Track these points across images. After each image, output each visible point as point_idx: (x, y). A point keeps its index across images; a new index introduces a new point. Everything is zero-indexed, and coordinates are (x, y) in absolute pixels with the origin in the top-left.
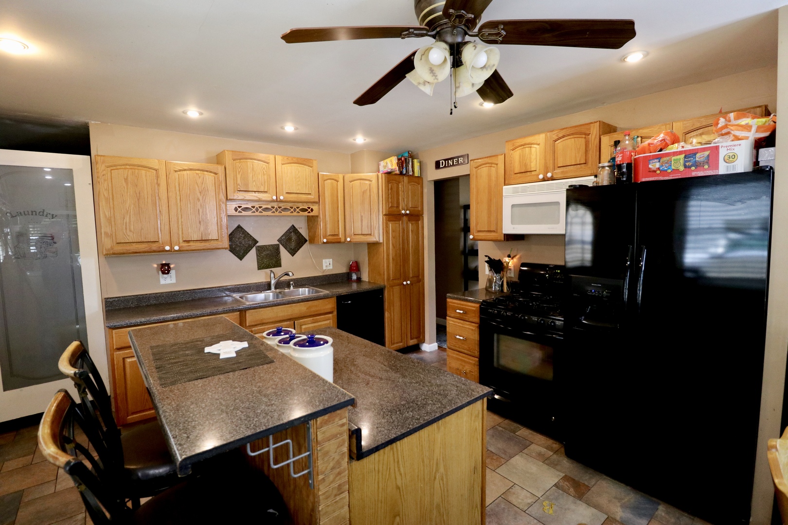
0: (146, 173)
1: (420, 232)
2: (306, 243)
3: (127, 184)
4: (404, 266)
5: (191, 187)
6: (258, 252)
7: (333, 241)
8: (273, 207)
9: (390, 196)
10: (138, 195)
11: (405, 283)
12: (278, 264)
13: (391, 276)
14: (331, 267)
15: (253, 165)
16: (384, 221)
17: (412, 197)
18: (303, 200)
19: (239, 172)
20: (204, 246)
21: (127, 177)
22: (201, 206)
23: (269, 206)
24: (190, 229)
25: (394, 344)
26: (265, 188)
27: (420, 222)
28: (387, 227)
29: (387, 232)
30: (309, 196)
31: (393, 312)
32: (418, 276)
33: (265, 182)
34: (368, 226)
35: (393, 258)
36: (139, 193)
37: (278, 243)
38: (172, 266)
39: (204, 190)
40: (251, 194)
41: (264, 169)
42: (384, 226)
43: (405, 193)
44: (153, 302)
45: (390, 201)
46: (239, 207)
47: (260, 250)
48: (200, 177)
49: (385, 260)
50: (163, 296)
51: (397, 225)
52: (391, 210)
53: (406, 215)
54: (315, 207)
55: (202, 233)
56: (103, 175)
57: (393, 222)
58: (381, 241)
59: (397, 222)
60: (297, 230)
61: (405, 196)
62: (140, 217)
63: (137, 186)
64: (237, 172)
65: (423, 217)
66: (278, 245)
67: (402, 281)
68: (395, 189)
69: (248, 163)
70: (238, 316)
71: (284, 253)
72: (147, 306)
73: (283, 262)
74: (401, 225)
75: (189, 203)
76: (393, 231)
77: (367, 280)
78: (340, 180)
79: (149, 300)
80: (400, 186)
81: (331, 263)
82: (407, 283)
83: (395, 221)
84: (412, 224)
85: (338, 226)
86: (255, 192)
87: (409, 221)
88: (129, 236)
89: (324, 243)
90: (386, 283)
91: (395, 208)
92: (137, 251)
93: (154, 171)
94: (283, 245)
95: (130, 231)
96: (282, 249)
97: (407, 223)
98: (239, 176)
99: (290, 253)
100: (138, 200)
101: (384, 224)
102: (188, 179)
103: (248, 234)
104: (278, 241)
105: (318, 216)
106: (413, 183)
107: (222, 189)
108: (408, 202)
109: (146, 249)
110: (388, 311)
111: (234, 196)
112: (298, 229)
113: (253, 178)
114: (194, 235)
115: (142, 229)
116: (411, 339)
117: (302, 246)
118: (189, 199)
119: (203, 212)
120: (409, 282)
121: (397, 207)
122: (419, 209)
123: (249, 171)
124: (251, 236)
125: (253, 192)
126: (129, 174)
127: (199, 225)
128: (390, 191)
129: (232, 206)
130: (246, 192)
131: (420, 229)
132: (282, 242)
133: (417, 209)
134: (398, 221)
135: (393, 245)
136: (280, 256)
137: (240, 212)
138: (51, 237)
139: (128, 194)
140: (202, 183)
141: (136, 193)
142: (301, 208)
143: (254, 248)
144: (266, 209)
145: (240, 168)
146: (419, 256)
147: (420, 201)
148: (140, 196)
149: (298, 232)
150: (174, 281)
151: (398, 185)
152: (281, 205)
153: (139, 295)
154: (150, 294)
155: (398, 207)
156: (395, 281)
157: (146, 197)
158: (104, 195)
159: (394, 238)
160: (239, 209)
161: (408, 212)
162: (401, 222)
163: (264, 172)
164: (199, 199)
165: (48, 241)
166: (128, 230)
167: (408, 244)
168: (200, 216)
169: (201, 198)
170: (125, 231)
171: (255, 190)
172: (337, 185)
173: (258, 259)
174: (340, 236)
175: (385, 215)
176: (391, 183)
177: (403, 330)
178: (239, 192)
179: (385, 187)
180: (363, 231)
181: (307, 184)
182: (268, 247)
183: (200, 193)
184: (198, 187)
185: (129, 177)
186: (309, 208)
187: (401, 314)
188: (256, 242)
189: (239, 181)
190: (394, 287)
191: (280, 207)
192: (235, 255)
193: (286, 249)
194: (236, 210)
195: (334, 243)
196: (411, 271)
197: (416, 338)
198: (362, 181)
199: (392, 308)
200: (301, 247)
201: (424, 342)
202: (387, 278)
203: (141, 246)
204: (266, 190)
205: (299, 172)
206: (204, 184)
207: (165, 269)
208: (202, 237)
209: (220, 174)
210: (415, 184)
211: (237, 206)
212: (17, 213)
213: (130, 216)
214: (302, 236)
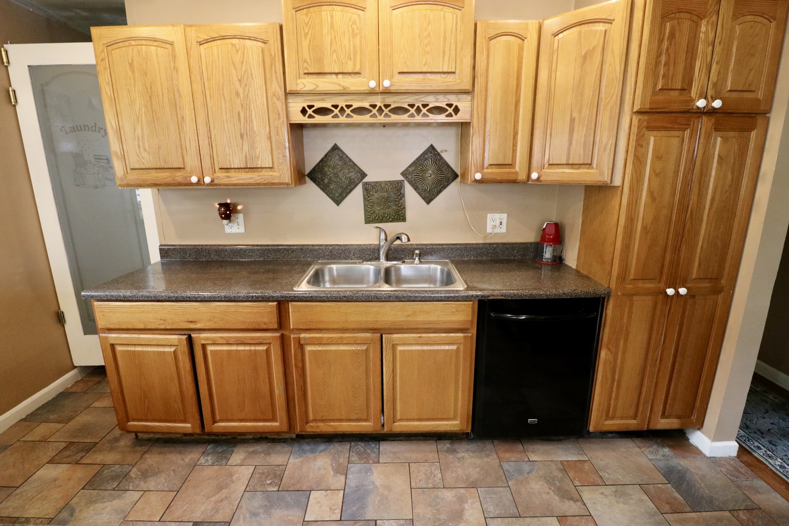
0: (157, 49)
1: (749, 161)
2: (456, 180)
3: (133, 71)
4: (677, 250)
5: (225, 72)
6: (365, 193)
7: (499, 178)
8: (374, 106)
9: (663, 59)
10: (149, 90)
11: (670, 291)
12: (399, 216)
13: (633, 271)
14: (503, 230)
15: (332, 17)
16: (635, 129)
17: (738, 62)
18: (435, 87)
19: (306, 35)
20: (251, 178)
21: (132, 60)
22: (242, 105)
23: (366, 105)
24: (227, 148)
25: (613, 418)
26: (355, 65)
27: (753, 134)
28: (640, 143)
29: (639, 160)
30: (451, 78)
31: (624, 353)
32: (717, 279)
33: (355, 54)
34: (585, 142)
35: (644, 228)
36: (151, 87)
37: (402, 178)
38: (239, 207)
39: (246, 77)
40: (328, 80)
41: (354, 23)
42: (633, 143)
43: (718, 49)
44: (214, 257)
45: (662, 73)
46: (310, 107)
47: (369, 189)
48: (237, 51)
49: (621, 230)
50: (226, 251)
51: (675, 142)
52: (660, 97)
53: (710, 112)
54: (463, 104)
55: (246, 156)
56: (102, 60)
57: (660, 134)
58: (617, 182)
59: (676, 133)
60: (439, 154)
61: (716, 58)
62: (155, 128)
63: (146, 74)
64: (303, 35)
65: (768, 119)
66: (401, 182)
67: (662, 285)
68: (683, 40)
69: (323, 13)
70: (275, 310)
71: (411, 196)
72: (207, 261)
73: (409, 213)
74: (686, 141)
75: (223, 100)
76: (657, 157)
77: (574, 267)
78: (529, 36)
79: (209, 254)
80: (703, 29)
81: (505, 222)
82: (677, 293)
83: (666, 129)
84: (725, 140)
85: (515, 145)
86: (337, 74)
87: (716, 130)
88: (143, 158)
89: (476, 181)
90: (613, 285)
91: (676, 93)
92: (157, 183)
93: (169, 46)
94: (410, 182)
95: (145, 150)
96: (409, 190)
97: (708, 137)
98: (305, 43)
99: (423, 198)
100: (150, 98)
101: (633, 137)
102: (218, 57)
103: (350, 160)
104: (403, 174)
105: (470, 123)
106: (749, 18)
107: (276, 72)
108: (723, 76)
109: (168, 180)
110: (609, 349)
111: (297, 84)
112: (442, 154)
113: (331, 44)
114: (235, 159)
115: (159, 147)
116: (664, 416)
117: (448, 185)
118: (223, 95)
119: (245, 118)
120: (683, 291)
121: (682, 89)
122: (760, 95)
123: (325, 31)
124: (355, 164)
125: (334, 76)
126: (134, 55)
127: (241, 141)
128: (666, 44)
129: (296, 105)
130: (320, 76)
131: (750, 152)
132: (410, 177)
133: (750, 95)
134: (679, 129)
135: (651, 192)
136: (404, 202)
137: (310, 116)
138: (107, 159)
139: (136, 89)
140: (242, 63)
141: (147, 88)
142: (431, 106)
143: (360, 186)
144: (360, 111)
145: (306, 25)
146: (731, 228)
147: (766, 70)
148: (151, 91)
149: (441, 158)
150: (242, 230)
151: (697, 25)
152: (389, 100)
153: (197, 245)
154: (211, 245)
155: (685, 89)
156: (640, 284)
157: (161, 94)
158: (107, 93)
159: (657, 175)
160: (310, 112)
161: (717, 104)
162: (687, 133)
163: (353, 30)
164: (238, 94)
165: (104, 165)
166: (142, 150)
167: (701, 196)
168: (242, 125)
169: (241, 92)
170: (138, 150)
171: (337, 71)
172: (521, 49)
173: (365, 206)
174: (517, 168)
175: (639, 112)
176: (673, 19)
177: (643, 395)
178: (306, 76)
179: (652, 33)
180: (572, 156)
181: (447, 49)
182: (383, 185)
183: (240, 81)
184: (236, 70)
185: (135, 61)
186: (450, 105)
187: (646, 359)
188: (364, 175)
189: (306, 55)
190: (635, 298)
191: (387, 106)
192: (328, 196)
193: (415, 189)
194: (304, 111)
195: (501, 182)
196: (696, 264)
197: (678, 417)
198: (584, 28)
199: (622, 343)
200: (445, 187)
201: (699, 429)
202: (619, 274)
203: (161, 174)
204: (357, 70)
205: (429, 23)
206: (245, 63)
207: (227, 212)
208: (246, 163)
209: (271, 42)
210: (760, 19)
211: (305, 105)
212: (71, 128)
213: (142, 126)
214: (448, 166)
